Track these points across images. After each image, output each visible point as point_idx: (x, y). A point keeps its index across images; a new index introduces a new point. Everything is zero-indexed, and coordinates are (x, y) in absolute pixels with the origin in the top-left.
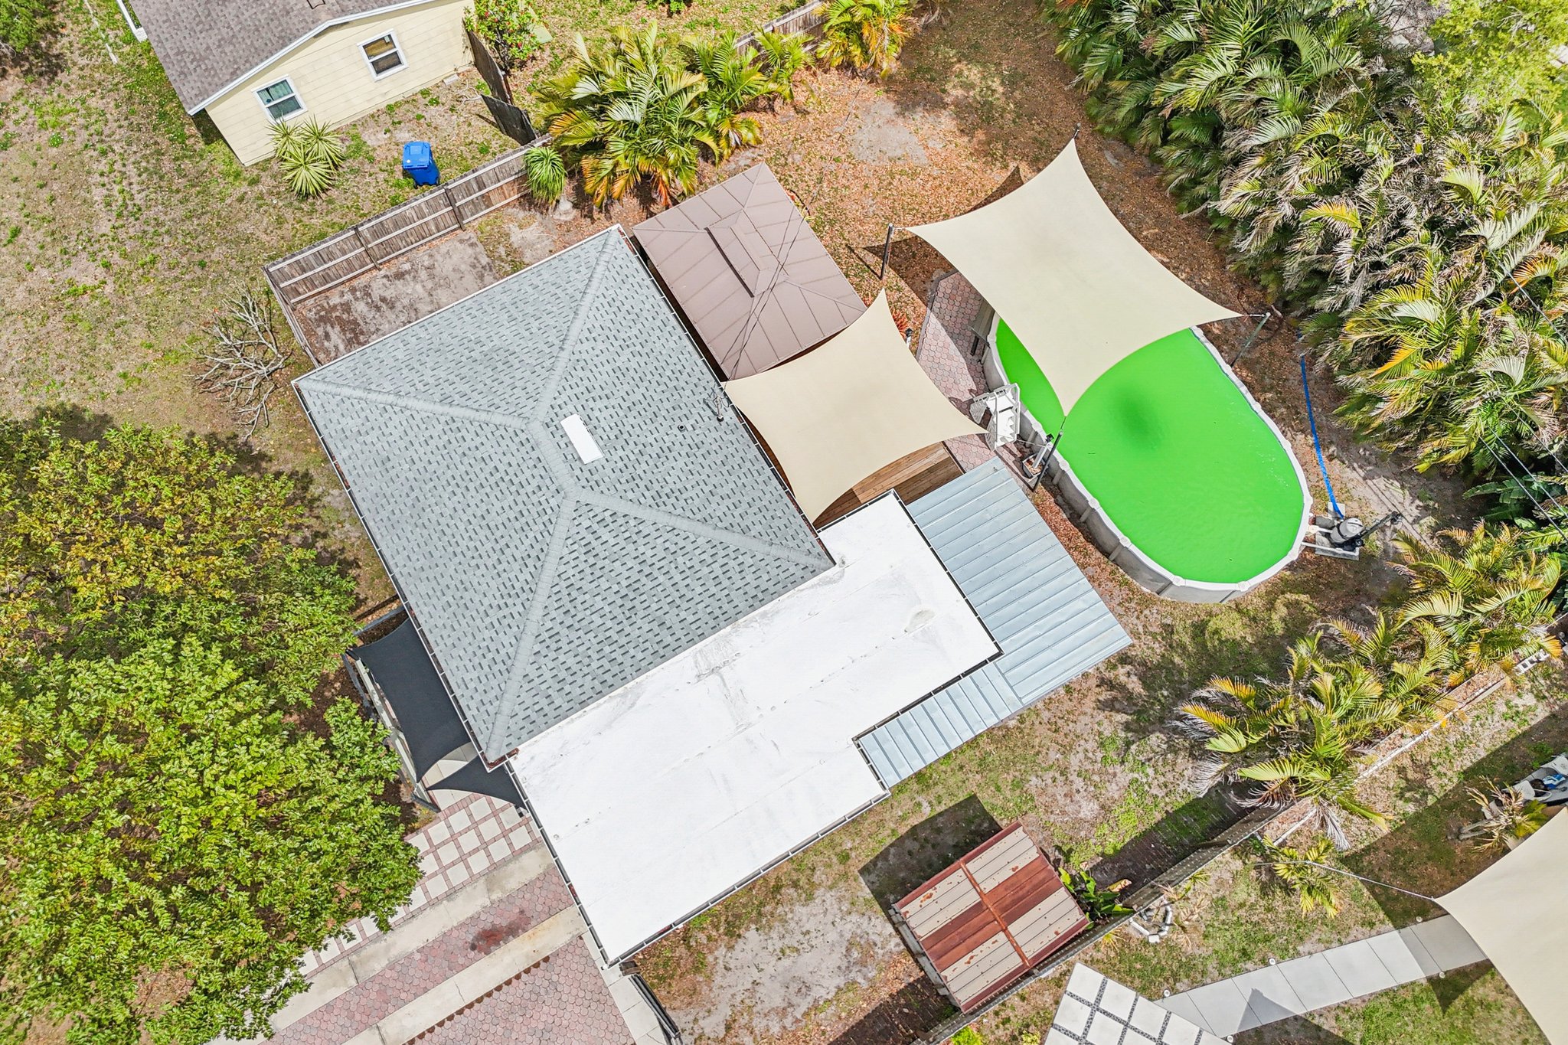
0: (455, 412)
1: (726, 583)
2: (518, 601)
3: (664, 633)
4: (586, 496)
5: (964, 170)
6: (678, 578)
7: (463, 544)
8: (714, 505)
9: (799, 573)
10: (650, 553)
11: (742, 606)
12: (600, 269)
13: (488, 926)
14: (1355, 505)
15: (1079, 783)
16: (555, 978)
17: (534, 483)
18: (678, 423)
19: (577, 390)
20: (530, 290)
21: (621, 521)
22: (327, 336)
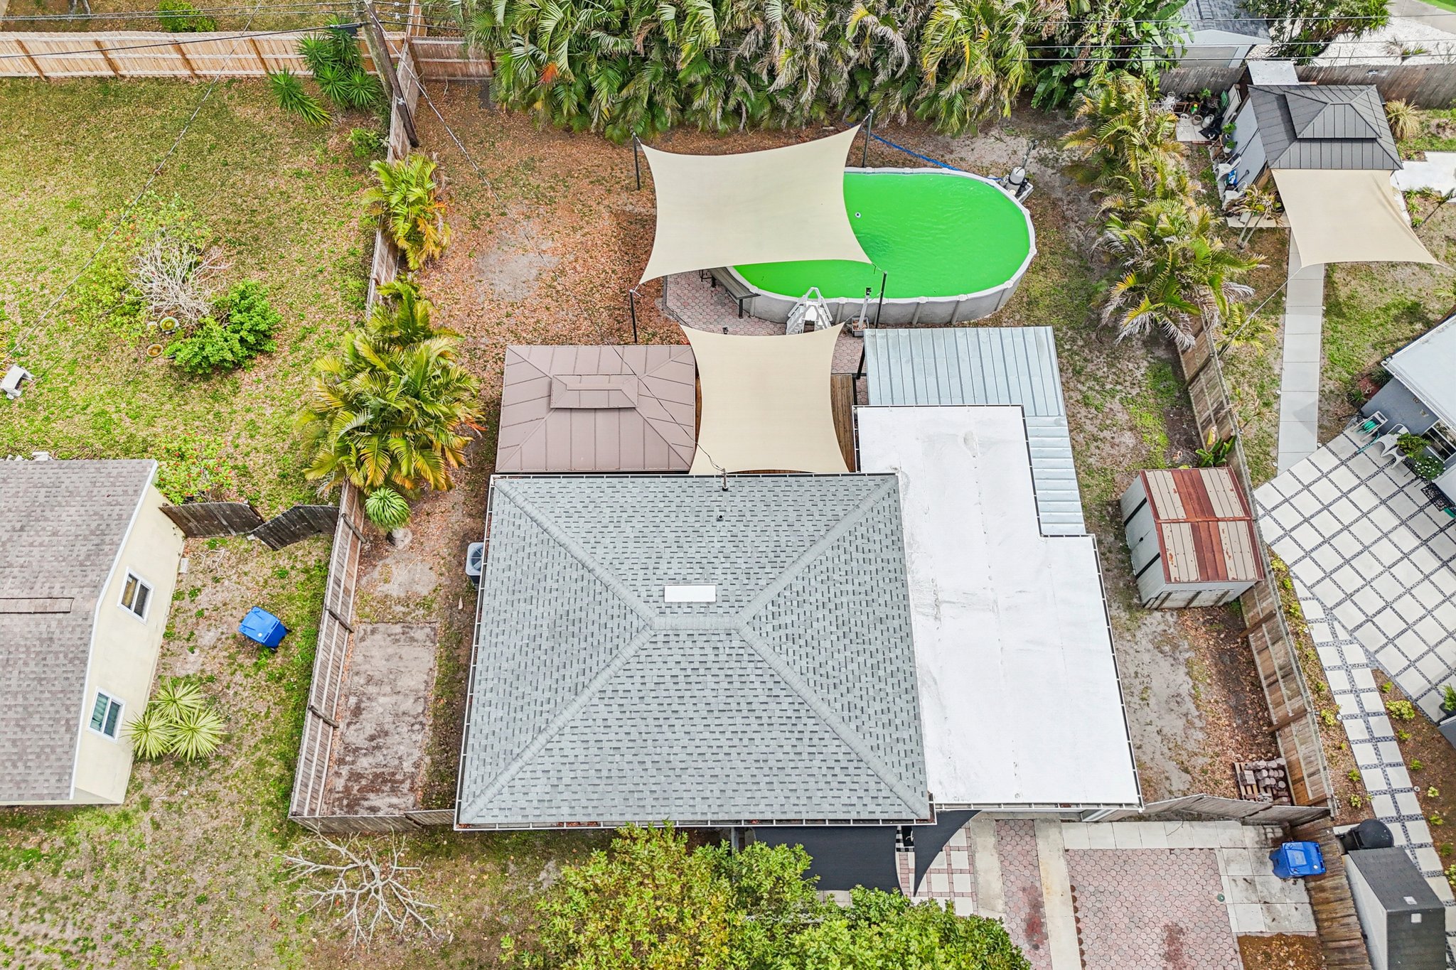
0: (596, 685)
1: (872, 556)
3: (889, 623)
4: (746, 615)
6: (850, 587)
8: (802, 529)
9: (891, 501)
10: (819, 596)
11: (896, 555)
12: (529, 508)
13: (1024, 925)
16: (1092, 889)
17: (709, 650)
18: (713, 519)
19: (640, 577)
20: (507, 574)
21: (781, 601)
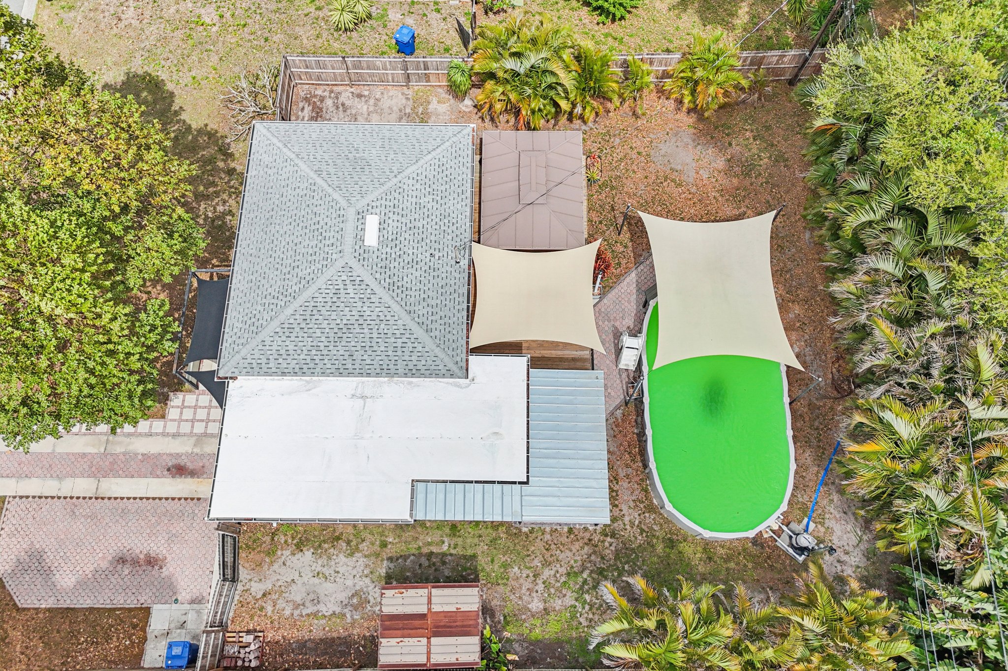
0: (319, 181)
1: (399, 353)
2: (285, 299)
3: (349, 361)
4: (353, 263)
5: (711, 198)
6: (375, 335)
7: (278, 253)
8: (421, 307)
9: (444, 371)
10: (368, 313)
11: (401, 371)
12: (448, 144)
13: (182, 464)
14: (822, 530)
15: (541, 587)
16: (196, 512)
17: (332, 241)
18: (432, 251)
19: (388, 203)
20: (403, 136)
21: (364, 287)
22: (303, 109)
